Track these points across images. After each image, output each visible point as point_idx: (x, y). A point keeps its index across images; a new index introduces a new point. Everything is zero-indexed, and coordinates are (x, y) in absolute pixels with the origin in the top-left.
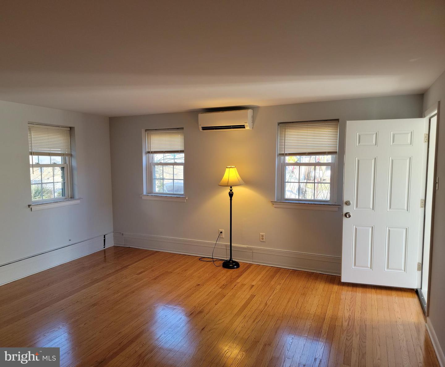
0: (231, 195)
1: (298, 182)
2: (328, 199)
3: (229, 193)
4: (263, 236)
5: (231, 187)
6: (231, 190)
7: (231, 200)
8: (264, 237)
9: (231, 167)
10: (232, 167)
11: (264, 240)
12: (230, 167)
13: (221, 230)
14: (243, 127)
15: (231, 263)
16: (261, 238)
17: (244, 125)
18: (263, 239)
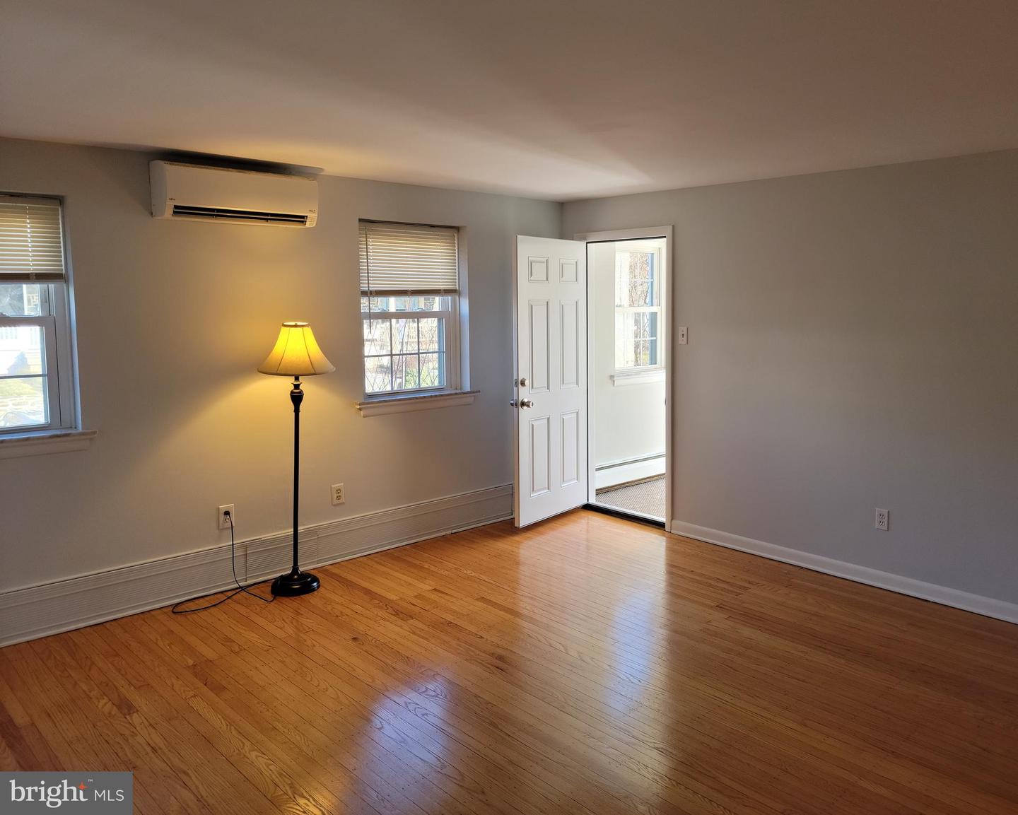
0: (297, 398)
1: (388, 355)
2: (436, 384)
3: (292, 392)
4: (338, 491)
5: (297, 379)
6: (297, 386)
7: (297, 411)
8: (342, 494)
9: (296, 326)
10: (299, 324)
11: (343, 500)
12: (293, 323)
13: (224, 507)
14: (301, 219)
15: (295, 580)
16: (335, 495)
17: (303, 217)
18: (339, 498)
